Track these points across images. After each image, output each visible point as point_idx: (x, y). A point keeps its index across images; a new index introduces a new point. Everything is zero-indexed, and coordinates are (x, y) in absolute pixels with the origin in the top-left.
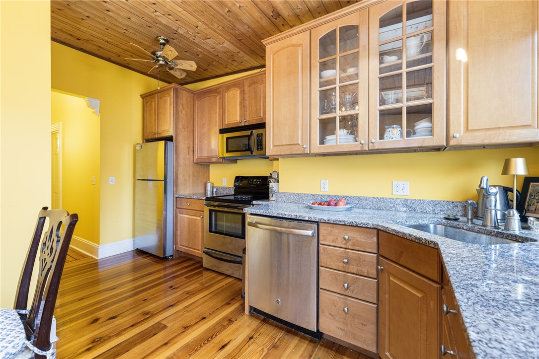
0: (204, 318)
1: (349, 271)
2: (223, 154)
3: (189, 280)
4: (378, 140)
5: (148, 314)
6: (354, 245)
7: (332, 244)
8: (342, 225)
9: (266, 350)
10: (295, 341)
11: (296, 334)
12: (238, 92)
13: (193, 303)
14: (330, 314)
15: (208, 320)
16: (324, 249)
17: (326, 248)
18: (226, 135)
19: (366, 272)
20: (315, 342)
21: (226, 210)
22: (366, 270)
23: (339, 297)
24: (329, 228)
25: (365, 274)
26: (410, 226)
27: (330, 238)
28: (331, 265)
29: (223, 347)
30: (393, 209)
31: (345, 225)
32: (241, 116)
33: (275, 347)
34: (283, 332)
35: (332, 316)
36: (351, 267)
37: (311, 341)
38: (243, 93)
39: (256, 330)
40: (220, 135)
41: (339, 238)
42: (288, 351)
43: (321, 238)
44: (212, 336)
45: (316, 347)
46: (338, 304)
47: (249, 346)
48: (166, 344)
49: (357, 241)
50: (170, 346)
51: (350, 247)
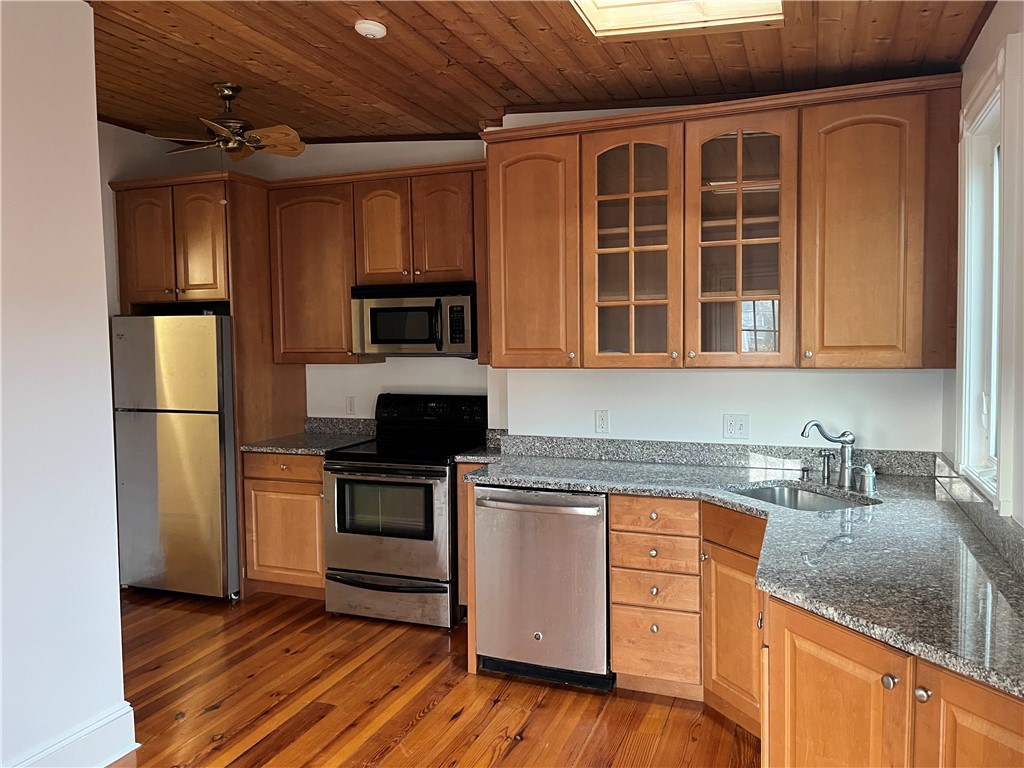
0: (397, 687)
1: (659, 569)
2: (362, 346)
3: (316, 636)
4: (700, 353)
5: (278, 694)
6: (665, 526)
7: (631, 528)
8: (646, 496)
9: (528, 713)
10: (571, 697)
11: (569, 689)
12: (398, 202)
13: (357, 669)
14: (630, 641)
15: (405, 688)
16: (617, 537)
17: (622, 536)
18: (370, 304)
19: (684, 565)
20: (603, 694)
21: (383, 478)
22: (684, 563)
23: (643, 612)
24: (627, 503)
25: (683, 570)
26: (742, 493)
27: (627, 518)
28: (630, 562)
29: (456, 716)
30: (725, 463)
31: (651, 496)
32: (406, 260)
33: (540, 706)
34: (547, 689)
35: (633, 642)
36: (662, 561)
37: (596, 694)
38: (409, 206)
39: (500, 691)
40: (355, 303)
41: (642, 518)
42: (563, 709)
43: (612, 519)
44: (428, 707)
45: (606, 700)
46: (642, 623)
47: (498, 711)
48: (353, 725)
49: (670, 520)
50: (364, 727)
51: (659, 532)
